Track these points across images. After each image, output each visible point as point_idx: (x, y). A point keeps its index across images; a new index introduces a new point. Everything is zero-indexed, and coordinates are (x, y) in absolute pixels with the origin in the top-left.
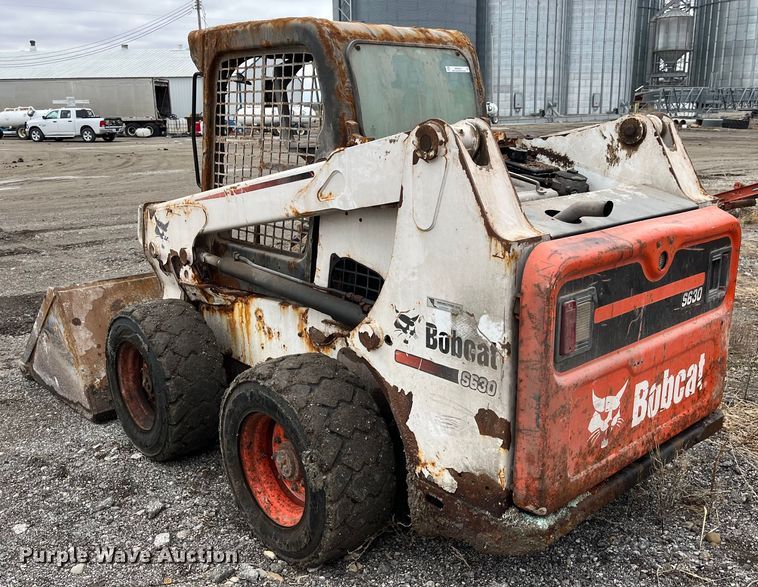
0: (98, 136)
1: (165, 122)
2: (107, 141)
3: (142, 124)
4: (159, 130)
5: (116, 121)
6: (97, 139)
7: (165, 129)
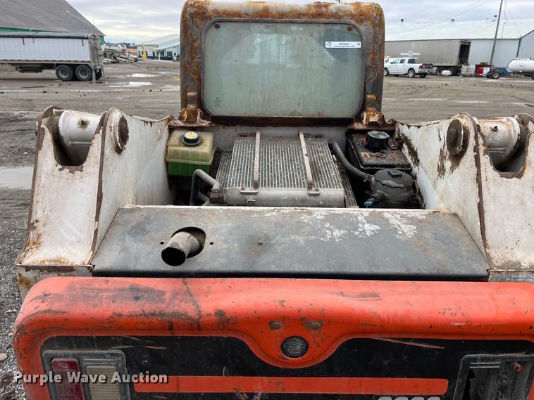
0: (417, 74)
1: (461, 67)
2: (421, 77)
3: (446, 68)
4: (456, 72)
5: (430, 66)
6: (416, 76)
7: (460, 72)
